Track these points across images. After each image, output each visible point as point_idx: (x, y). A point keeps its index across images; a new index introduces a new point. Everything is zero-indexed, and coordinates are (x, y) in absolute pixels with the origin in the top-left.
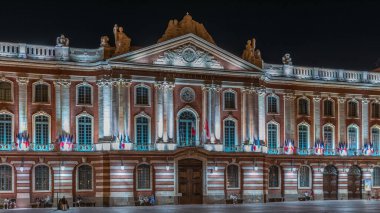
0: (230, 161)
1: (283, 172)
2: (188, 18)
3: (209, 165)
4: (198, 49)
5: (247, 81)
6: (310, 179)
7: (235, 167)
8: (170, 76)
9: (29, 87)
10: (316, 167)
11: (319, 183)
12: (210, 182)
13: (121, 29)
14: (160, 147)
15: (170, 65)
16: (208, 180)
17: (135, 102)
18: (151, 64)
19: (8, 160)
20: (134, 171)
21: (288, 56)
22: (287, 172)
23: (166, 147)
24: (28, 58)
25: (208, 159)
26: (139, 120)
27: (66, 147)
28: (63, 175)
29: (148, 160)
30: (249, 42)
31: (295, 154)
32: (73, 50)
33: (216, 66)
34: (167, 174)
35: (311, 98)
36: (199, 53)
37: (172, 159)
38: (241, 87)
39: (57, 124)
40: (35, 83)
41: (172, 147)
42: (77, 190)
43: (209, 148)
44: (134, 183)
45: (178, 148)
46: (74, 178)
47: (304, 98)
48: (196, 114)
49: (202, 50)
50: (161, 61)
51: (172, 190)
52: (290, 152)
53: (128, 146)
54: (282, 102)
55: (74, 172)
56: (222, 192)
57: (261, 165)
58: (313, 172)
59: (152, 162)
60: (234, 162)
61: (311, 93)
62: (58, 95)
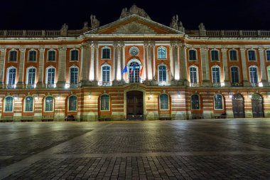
0: (162, 91)
1: (202, 99)
2: (134, 6)
3: (147, 94)
6: (223, 103)
7: (166, 96)
8: (122, 40)
10: (226, 95)
11: (229, 106)
12: (148, 106)
13: (95, 17)
16: (146, 104)
17: (102, 57)
20: (99, 99)
21: (202, 24)
22: (204, 99)
25: (147, 91)
26: (104, 68)
29: (107, 92)
30: (174, 17)
35: (220, 49)
37: (123, 91)
38: (169, 45)
42: (68, 111)
44: (99, 108)
46: (66, 104)
47: (215, 49)
48: (139, 63)
54: (199, 53)
55: (66, 100)
56: (157, 112)
57: (183, 94)
58: (224, 99)
59: (110, 93)
60: (164, 92)
62: (60, 56)
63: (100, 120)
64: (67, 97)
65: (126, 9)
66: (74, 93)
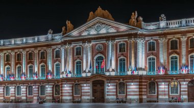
0: (119, 80)
1: (158, 85)
2: (99, 9)
3: (107, 83)
4: (103, 24)
5: (130, 36)
6: (179, 89)
7: (124, 84)
8: (89, 40)
9: (39, 54)
10: (182, 81)
11: (184, 91)
12: (108, 92)
13: (69, 22)
14: (84, 75)
15: (89, 35)
16: (107, 90)
17: (75, 54)
18: (80, 36)
19: (31, 84)
20: (73, 87)
21: (163, 16)
22: (160, 85)
23: (86, 75)
24: (38, 42)
25: (107, 80)
26: (77, 63)
27: (50, 77)
28: (49, 89)
29: (78, 81)
30: (133, 14)
31: (166, 74)
32: (53, 35)
33: (112, 30)
34: (87, 88)
35: (179, 38)
36: (103, 26)
37: (89, 81)
38: (127, 40)
39: (47, 67)
40: (40, 52)
41: (89, 75)
42: (55, 96)
43: (107, 74)
44: (73, 93)
45: (92, 75)
46: (53, 90)
47: (174, 39)
48: (104, 57)
49: (105, 24)
50: (85, 34)
51: (89, 95)
52: (162, 73)
53: (70, 76)
54: (158, 44)
55: (53, 88)
56: (115, 97)
57: (137, 82)
58: (180, 85)
59: (80, 82)
60: (121, 81)
61: (179, 36)
62: (48, 55)
63: (73, 102)
64: (53, 85)
65: (92, 13)
66: (58, 82)
